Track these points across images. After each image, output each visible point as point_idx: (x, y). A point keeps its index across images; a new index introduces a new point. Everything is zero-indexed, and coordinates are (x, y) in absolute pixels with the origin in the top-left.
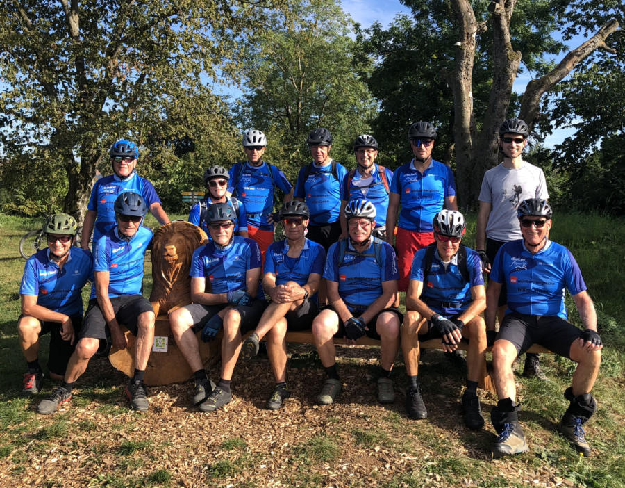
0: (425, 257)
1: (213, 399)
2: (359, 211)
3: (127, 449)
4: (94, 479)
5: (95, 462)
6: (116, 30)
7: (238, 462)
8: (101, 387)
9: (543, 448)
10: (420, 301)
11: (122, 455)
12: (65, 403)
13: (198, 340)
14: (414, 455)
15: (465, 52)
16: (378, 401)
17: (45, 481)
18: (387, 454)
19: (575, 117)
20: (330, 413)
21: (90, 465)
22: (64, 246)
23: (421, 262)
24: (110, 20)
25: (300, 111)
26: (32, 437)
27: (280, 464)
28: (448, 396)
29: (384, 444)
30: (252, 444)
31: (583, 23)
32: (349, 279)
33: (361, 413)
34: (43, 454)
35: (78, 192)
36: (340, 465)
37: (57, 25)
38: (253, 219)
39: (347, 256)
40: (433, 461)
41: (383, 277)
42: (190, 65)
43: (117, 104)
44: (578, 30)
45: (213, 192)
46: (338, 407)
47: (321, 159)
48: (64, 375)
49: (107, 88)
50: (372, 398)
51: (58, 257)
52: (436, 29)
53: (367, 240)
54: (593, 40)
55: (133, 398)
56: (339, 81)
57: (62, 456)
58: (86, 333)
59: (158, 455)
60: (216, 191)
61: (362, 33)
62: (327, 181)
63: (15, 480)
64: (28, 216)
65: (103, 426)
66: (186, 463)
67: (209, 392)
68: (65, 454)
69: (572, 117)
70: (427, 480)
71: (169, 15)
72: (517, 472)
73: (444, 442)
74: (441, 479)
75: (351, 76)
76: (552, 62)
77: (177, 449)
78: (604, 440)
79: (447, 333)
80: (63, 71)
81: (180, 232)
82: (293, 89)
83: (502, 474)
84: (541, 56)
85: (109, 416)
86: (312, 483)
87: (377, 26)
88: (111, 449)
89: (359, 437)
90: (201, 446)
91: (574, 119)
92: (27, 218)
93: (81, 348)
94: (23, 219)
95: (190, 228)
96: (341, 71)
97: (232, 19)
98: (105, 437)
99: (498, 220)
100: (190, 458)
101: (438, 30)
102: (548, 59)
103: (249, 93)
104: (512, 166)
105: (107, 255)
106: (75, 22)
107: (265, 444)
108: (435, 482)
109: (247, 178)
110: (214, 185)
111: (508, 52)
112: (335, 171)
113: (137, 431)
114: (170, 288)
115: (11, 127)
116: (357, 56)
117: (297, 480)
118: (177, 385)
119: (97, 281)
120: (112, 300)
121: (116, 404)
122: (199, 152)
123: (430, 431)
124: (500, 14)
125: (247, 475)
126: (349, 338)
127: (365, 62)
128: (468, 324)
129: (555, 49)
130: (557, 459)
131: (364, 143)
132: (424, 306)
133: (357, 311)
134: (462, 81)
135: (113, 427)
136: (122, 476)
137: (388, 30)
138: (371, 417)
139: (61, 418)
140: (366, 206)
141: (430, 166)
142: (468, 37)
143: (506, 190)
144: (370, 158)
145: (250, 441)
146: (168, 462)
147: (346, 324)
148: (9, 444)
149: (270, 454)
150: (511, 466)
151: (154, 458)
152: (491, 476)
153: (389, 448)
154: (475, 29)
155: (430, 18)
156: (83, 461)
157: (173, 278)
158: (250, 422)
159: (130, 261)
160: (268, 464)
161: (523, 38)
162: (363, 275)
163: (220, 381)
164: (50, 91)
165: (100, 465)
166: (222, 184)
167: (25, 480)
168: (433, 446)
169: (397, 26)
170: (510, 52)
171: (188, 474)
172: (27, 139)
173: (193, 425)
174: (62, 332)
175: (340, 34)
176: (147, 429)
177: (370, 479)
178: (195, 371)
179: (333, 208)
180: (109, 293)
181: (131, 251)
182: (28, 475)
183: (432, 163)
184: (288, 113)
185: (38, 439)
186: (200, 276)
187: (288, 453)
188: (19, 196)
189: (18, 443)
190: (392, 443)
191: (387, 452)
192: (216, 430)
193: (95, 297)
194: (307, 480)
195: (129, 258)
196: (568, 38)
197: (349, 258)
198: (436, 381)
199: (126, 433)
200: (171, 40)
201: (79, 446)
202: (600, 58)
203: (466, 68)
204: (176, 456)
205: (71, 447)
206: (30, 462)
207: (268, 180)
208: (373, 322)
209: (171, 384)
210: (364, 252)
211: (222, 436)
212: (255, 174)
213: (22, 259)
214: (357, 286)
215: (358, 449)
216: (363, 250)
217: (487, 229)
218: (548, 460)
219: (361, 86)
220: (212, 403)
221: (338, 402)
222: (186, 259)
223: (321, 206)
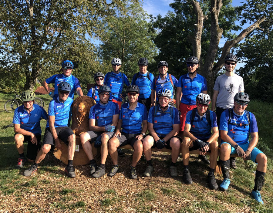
0: (192, 114)
1: (98, 172)
2: (164, 94)
3: (65, 192)
4: (52, 204)
5: (51, 197)
6: (49, 15)
7: (113, 199)
8: (50, 166)
9: (244, 199)
10: (189, 133)
11: (63, 194)
12: (35, 172)
13: (92, 147)
14: (189, 199)
15: (198, 28)
16: (170, 176)
17: (31, 204)
18: (177, 199)
19: (245, 58)
20: (150, 181)
21: (49, 198)
22: (31, 104)
23: (190, 116)
24: (46, 10)
25: (123, 52)
26: (23, 185)
27: (132, 201)
28: (200, 175)
29: (175, 194)
30: (118, 192)
31: (250, 18)
32: (158, 123)
33: (164, 181)
34: (28, 193)
35: (30, 83)
36: (157, 203)
37: (23, 11)
38: (114, 96)
39: (158, 113)
40: (197, 202)
41: (174, 123)
42: (81, 30)
43: (48, 46)
44: (247, 21)
45: (98, 83)
46: (153, 178)
47: (144, 72)
48: (35, 160)
49: (44, 39)
50: (168, 175)
51: (28, 109)
52: (185, 18)
53: (167, 106)
54: (254, 25)
55: (69, 172)
56: (141, 40)
57: (36, 194)
58: (46, 142)
59: (78, 195)
60: (99, 83)
61: (153, 19)
62: (145, 80)
63: (18, 204)
64: (7, 93)
65: (52, 182)
66: (91, 199)
67: (97, 169)
68: (38, 193)
69: (244, 58)
70: (196, 210)
71: (73, 8)
72: (234, 208)
73: (201, 194)
74: (202, 210)
75: (146, 38)
76: (235, 34)
77: (86, 193)
78: (269, 197)
79: (203, 147)
80: (26, 31)
81: (85, 100)
82: (121, 42)
83: (228, 209)
84: (230, 31)
85: (55, 178)
86: (146, 209)
87: (160, 16)
88: (58, 192)
89: (165, 191)
90: (96, 192)
91: (245, 59)
92: (6, 94)
93: (44, 149)
94: (5, 95)
95: (89, 99)
96: (142, 35)
97: (99, 11)
98: (54, 187)
99: (221, 100)
100: (92, 197)
101: (185, 19)
102: (233, 32)
103: (102, 44)
104: (229, 75)
105: (54, 109)
106: (31, 10)
107: (124, 192)
108: (199, 211)
109: (112, 78)
110: (98, 80)
111: (217, 29)
112: (148, 77)
113: (68, 185)
114: (80, 124)
115: (3, 55)
116: (150, 28)
117: (140, 208)
118: (82, 166)
119: (50, 120)
120: (56, 128)
121: (57, 173)
122: (80, 68)
123: (194, 189)
124: (214, 12)
125: (118, 205)
126: (158, 148)
127: (154, 31)
128: (211, 143)
129: (237, 28)
130: (250, 204)
131: (163, 64)
132: (192, 135)
133: (162, 137)
134: (197, 41)
135: (57, 183)
136: (64, 203)
137: (164, 18)
138: (168, 182)
139: (34, 178)
140: (167, 92)
141: (196, 76)
142: (200, 22)
143: (226, 86)
144: (165, 71)
145: (117, 191)
146: (83, 198)
147: (157, 142)
148: (13, 188)
149: (127, 196)
150: (231, 206)
151: (77, 197)
152: (223, 209)
153: (178, 196)
154: (203, 19)
155: (182, 13)
156: (46, 196)
157: (82, 120)
158: (115, 183)
159: (64, 111)
160: (126, 201)
161: (223, 23)
162: (165, 121)
163: (100, 165)
164: (20, 40)
165: (54, 199)
166: (102, 80)
167: (22, 203)
168: (197, 196)
169: (168, 16)
170: (218, 29)
171: (92, 203)
172: (9, 60)
173: (91, 183)
174: (32, 140)
175: (142, 19)
176: (72, 184)
177: (171, 209)
178: (90, 160)
179: (148, 92)
180: (55, 125)
181: (64, 107)
182: (23, 201)
183: (197, 75)
184: (118, 53)
185: (25, 186)
186: (93, 118)
187: (134, 196)
188: (3, 85)
189: (17, 188)
190: (179, 194)
191: (177, 198)
192: (102, 185)
193: (49, 127)
194: (144, 208)
195: (63, 110)
196: (243, 24)
197: (159, 113)
198: (194, 168)
199: (63, 185)
200: (73, 19)
201: (43, 190)
202: (257, 33)
203: (199, 35)
204: (86, 196)
205: (40, 190)
206: (23, 196)
207: (121, 79)
208: (168, 142)
209: (80, 166)
210: (166, 111)
211: (105, 188)
212: (116, 77)
213: (6, 112)
214: (162, 126)
215: (164, 196)
216: (165, 110)
217: (217, 103)
218: (246, 204)
219: (150, 42)
220: (97, 173)
221: (152, 176)
222: (87, 112)
223: (142, 91)
